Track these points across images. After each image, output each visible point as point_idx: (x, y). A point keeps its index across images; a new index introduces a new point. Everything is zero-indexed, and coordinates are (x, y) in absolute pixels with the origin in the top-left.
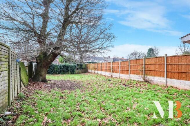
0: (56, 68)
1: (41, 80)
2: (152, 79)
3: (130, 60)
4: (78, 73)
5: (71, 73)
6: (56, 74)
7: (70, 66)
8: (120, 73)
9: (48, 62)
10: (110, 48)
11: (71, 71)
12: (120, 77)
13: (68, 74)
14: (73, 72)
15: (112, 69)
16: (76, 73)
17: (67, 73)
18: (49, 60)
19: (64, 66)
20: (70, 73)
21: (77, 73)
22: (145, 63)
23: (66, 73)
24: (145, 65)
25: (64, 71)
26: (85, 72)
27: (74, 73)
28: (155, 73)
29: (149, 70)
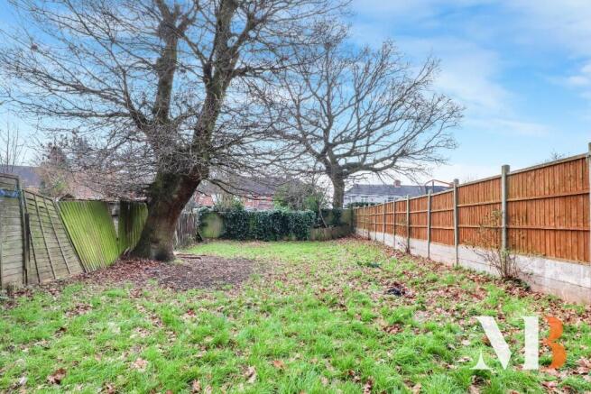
0: (251, 222)
1: (153, 253)
2: (537, 271)
3: (457, 188)
4: (320, 239)
5: (299, 239)
6: (252, 238)
7: (292, 217)
8: (430, 241)
9: (173, 200)
10: (441, 152)
11: (296, 233)
12: (431, 257)
13: (288, 240)
14: (302, 236)
15: (410, 224)
16: (312, 240)
17: (286, 238)
18: (175, 196)
19: (276, 216)
20: (294, 237)
21: (317, 239)
22: (507, 195)
23: (281, 239)
24: (507, 203)
25: (274, 232)
26: (343, 237)
27: (305, 239)
28: (550, 238)
29: (525, 226)
